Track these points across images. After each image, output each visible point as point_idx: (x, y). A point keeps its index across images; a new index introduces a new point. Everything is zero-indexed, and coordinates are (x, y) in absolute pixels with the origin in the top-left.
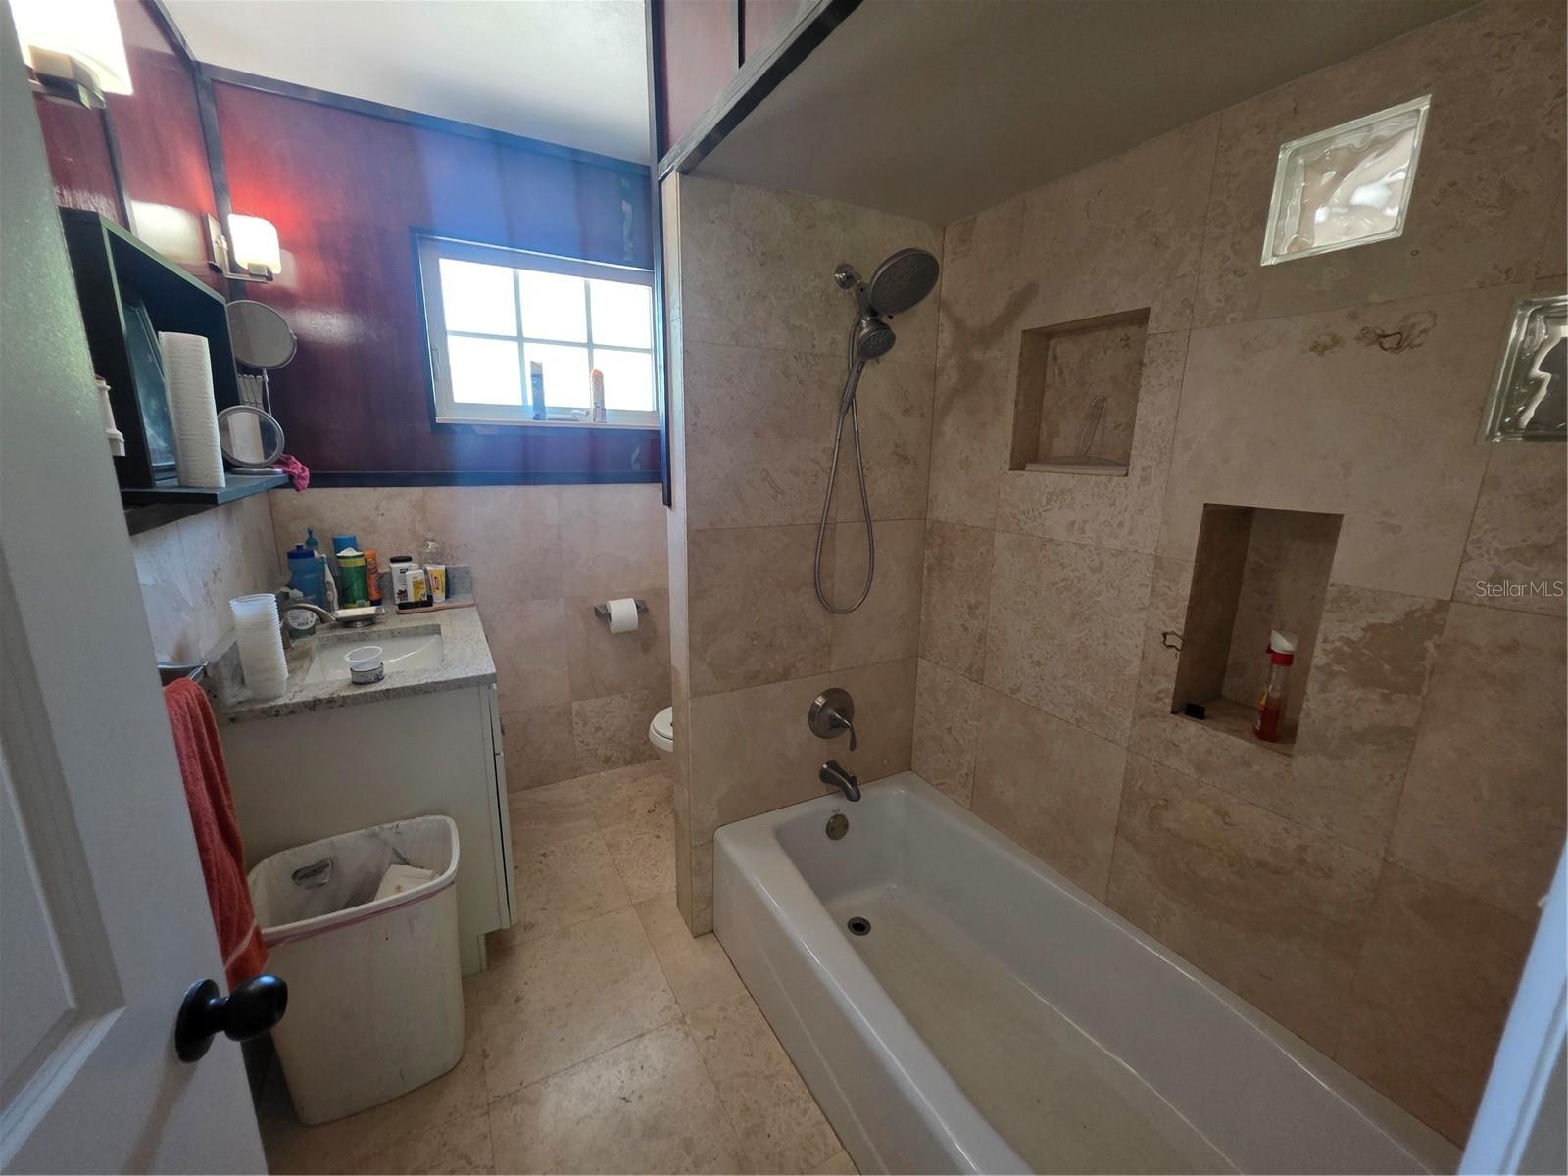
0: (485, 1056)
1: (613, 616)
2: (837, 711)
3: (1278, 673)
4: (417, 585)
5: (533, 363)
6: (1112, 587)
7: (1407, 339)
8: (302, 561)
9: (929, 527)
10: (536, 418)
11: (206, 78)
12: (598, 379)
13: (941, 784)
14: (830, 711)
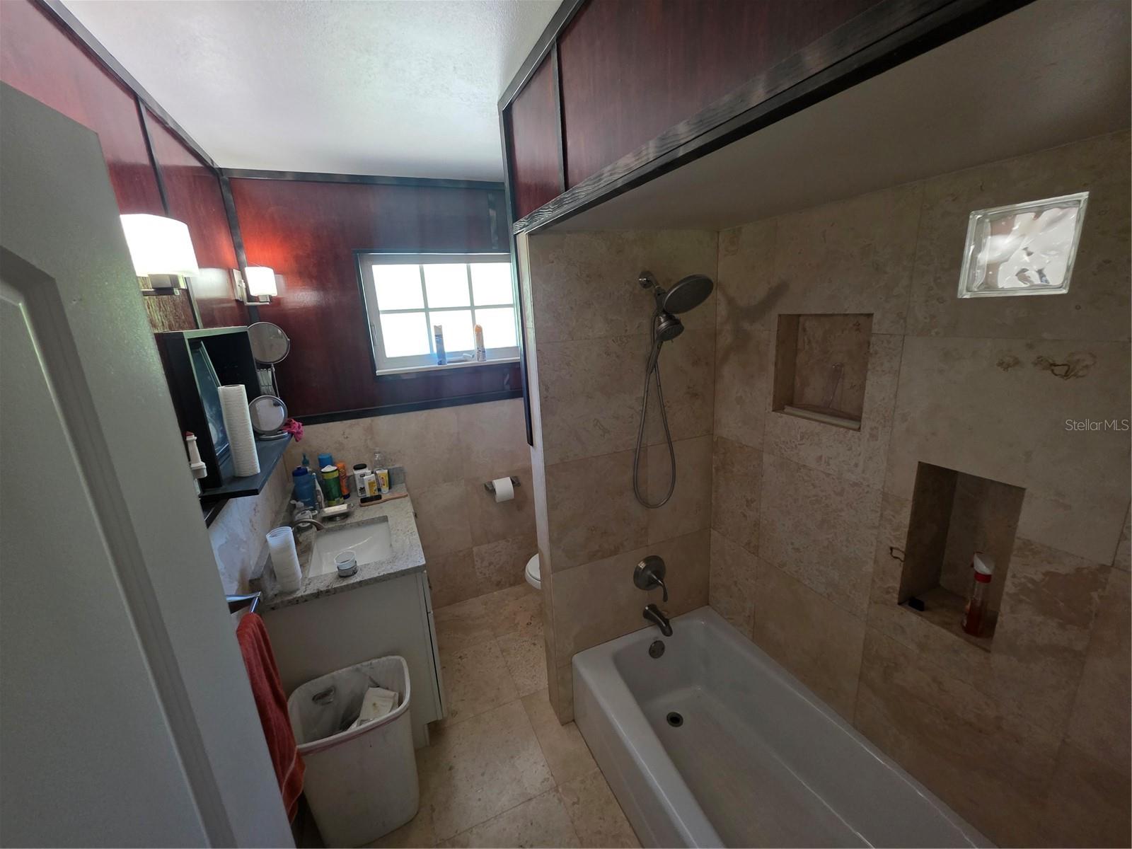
0: (433, 810)
1: (497, 490)
2: (653, 572)
3: (979, 587)
4: (371, 484)
5: (435, 327)
6: (851, 508)
7: (1072, 371)
8: (300, 478)
9: (715, 440)
10: (440, 363)
11: (225, 177)
12: (479, 331)
13: (732, 619)
14: (649, 572)
